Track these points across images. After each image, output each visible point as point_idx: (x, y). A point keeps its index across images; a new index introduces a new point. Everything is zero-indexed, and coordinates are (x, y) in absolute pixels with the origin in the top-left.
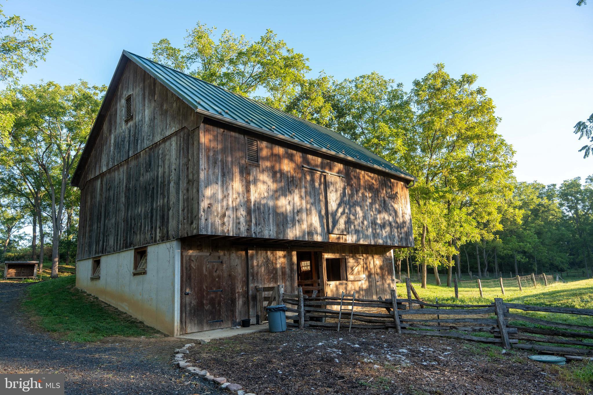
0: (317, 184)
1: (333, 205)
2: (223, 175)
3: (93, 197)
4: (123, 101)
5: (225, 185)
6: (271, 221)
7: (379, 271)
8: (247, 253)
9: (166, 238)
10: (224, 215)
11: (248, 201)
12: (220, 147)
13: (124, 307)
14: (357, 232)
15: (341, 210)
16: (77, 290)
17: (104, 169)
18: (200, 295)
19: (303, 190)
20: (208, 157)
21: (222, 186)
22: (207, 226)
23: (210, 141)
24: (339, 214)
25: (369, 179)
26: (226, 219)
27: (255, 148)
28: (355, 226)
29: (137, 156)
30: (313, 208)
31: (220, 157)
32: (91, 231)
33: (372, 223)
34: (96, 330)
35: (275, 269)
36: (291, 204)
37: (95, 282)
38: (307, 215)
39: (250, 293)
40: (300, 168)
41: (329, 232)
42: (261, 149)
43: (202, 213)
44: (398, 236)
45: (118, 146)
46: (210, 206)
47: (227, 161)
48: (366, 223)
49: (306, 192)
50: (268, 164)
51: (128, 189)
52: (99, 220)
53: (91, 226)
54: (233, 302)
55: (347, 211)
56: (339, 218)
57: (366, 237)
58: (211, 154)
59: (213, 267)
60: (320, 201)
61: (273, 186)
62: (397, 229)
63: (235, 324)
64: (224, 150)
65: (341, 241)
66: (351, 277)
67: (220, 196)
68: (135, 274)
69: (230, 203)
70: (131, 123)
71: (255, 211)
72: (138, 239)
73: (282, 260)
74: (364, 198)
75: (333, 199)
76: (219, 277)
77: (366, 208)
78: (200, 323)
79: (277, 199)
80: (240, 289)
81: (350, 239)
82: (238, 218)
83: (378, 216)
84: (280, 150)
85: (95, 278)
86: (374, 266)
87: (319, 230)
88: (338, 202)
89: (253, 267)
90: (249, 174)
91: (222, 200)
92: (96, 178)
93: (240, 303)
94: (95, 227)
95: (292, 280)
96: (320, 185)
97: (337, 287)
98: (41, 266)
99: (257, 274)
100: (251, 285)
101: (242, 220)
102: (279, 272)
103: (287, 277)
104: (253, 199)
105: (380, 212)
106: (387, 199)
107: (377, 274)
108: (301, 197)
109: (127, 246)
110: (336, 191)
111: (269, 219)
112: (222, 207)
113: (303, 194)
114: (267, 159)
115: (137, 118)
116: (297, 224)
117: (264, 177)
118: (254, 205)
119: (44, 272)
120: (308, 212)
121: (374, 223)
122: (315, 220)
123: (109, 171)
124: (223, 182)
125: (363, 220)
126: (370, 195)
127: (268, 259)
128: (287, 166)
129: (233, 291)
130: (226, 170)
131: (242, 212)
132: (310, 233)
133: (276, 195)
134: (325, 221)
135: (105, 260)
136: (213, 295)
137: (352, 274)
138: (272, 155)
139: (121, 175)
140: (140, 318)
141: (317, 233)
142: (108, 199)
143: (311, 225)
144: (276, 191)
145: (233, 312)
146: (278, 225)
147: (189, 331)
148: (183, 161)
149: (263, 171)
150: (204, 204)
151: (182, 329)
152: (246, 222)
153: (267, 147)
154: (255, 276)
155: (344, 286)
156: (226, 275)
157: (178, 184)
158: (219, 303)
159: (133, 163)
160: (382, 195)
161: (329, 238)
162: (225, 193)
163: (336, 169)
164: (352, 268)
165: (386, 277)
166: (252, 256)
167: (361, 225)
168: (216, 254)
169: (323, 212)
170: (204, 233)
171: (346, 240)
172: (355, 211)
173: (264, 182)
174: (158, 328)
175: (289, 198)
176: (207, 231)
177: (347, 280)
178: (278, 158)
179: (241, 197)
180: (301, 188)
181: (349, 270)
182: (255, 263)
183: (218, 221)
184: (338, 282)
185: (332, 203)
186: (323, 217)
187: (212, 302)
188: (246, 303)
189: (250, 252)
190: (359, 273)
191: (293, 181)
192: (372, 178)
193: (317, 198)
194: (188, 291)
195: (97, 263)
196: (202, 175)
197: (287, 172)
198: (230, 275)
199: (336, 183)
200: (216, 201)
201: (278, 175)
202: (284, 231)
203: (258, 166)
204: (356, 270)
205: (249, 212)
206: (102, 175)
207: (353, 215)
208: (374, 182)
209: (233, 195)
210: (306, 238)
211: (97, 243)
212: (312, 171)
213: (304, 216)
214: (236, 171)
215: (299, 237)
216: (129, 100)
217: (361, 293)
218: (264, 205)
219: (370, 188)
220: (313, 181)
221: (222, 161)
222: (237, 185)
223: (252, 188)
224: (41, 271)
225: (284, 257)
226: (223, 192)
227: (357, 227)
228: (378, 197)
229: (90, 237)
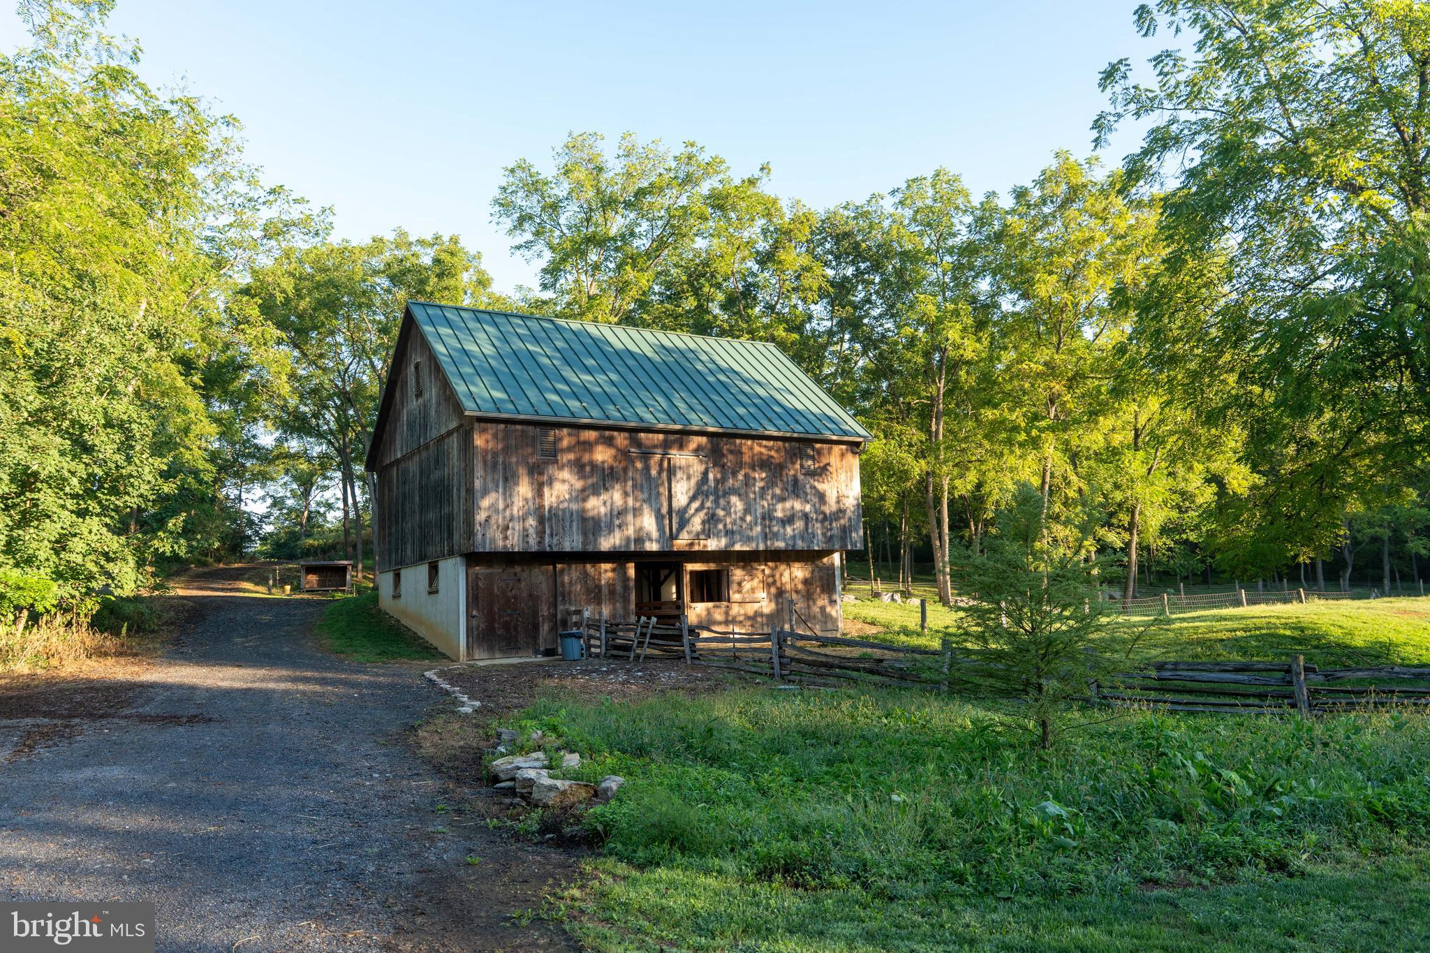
0: (654, 473)
1: (681, 499)
2: (506, 480)
3: (390, 490)
4: (412, 367)
5: (508, 494)
6: (575, 528)
7: (800, 586)
8: (555, 568)
9: (451, 553)
10: (507, 528)
11: (541, 507)
12: (500, 446)
13: (422, 632)
14: (729, 533)
15: (695, 505)
16: (380, 611)
17: (399, 456)
18: (490, 618)
19: (630, 483)
20: (485, 462)
21: (504, 493)
22: (484, 541)
23: (487, 442)
24: (692, 511)
25: (763, 450)
26: (509, 532)
27: (551, 439)
28: (725, 525)
29: (427, 446)
30: (645, 506)
31: (501, 460)
32: (390, 535)
33: (763, 518)
34: (383, 653)
35: (599, 587)
36: (608, 504)
37: (397, 601)
38: (635, 516)
39: (559, 616)
40: (624, 454)
41: (673, 537)
42: (561, 439)
43: (477, 527)
44: (824, 534)
45: (411, 425)
46: (487, 520)
47: (510, 464)
48: (748, 518)
49: (634, 486)
50: (571, 456)
51: (421, 488)
52: (397, 523)
53: (390, 528)
54: (536, 627)
55: (708, 504)
56: (693, 515)
57: (749, 539)
58: (489, 457)
59: (507, 585)
60: (659, 494)
61: (579, 485)
62: (822, 522)
63: (536, 652)
64: (506, 450)
65: (696, 548)
66: (736, 597)
67: (501, 506)
68: (430, 593)
69: (515, 512)
70: (420, 400)
71: (550, 519)
72: (431, 550)
73: (610, 574)
74: (748, 481)
75: (682, 491)
76: (515, 597)
77: (752, 496)
78: (491, 649)
79: (584, 500)
80: (544, 611)
81: (713, 545)
82: (525, 529)
83: (779, 506)
84: (591, 435)
85: (397, 596)
86: (792, 580)
87: (655, 535)
88: (691, 493)
89: (563, 585)
90: (541, 473)
91: (504, 510)
92: (392, 464)
93: (545, 628)
94: (393, 530)
95: (626, 600)
96: (660, 473)
97: (708, 610)
98: (360, 566)
99: (570, 593)
100: (560, 607)
101: (531, 531)
102: (605, 591)
103: (617, 597)
104: (547, 504)
105: (782, 499)
106: (801, 477)
107: (797, 592)
108: (626, 494)
109: (422, 558)
110: (689, 478)
111: (571, 527)
112: (504, 518)
113: (629, 489)
114: (569, 449)
115: (426, 395)
116: (617, 530)
117: (566, 474)
118: (550, 510)
119: (364, 577)
120: (637, 512)
121: (768, 517)
122: (648, 522)
123: (404, 458)
124: (505, 488)
125: (745, 514)
126: (764, 475)
127: (586, 574)
128: (602, 455)
129: (535, 614)
130: (509, 475)
131: (532, 522)
132: (639, 540)
133: (583, 495)
134: (667, 522)
135: (404, 573)
136: (508, 619)
137: (739, 592)
138: (578, 443)
139: (413, 466)
140: (435, 644)
141: (651, 540)
142: (404, 494)
143: (641, 529)
144: (583, 490)
145: (535, 638)
146: (585, 534)
147: (477, 657)
148: (463, 465)
149: (561, 468)
150: (481, 516)
151: (468, 653)
152: (537, 533)
153: (569, 435)
154: (566, 597)
155: (723, 610)
156: (525, 595)
157: (459, 490)
158: (516, 628)
159: (424, 454)
160: (792, 472)
161: (672, 546)
162: (509, 501)
163: (693, 446)
164: (740, 584)
165: (815, 596)
166: (562, 571)
167: (738, 522)
168: (511, 570)
169: (664, 510)
170: (481, 550)
171: (705, 546)
172: (729, 503)
173: (564, 481)
174: (448, 654)
175: (604, 497)
176: (484, 547)
177: (729, 601)
178: (588, 446)
179: (531, 503)
180: (625, 481)
181: (734, 587)
182: (566, 579)
183: (499, 536)
184: (710, 605)
185: (679, 496)
186: (663, 517)
187: (506, 626)
188: (553, 629)
189: (559, 566)
190: (753, 590)
191: (611, 473)
192: (770, 449)
193: (654, 492)
194: (474, 613)
195: (397, 577)
196: (478, 484)
197: (603, 462)
198: (530, 595)
199: (688, 466)
200: (497, 511)
201: (588, 469)
202: (595, 540)
203: (556, 462)
204: (747, 586)
205: (541, 521)
206: (397, 462)
207: (724, 509)
208: (773, 453)
209: (518, 503)
210: (632, 548)
211: (397, 552)
212: (646, 455)
213: (630, 518)
214: (522, 471)
215: (620, 546)
216: (417, 367)
217: (759, 619)
218: (564, 510)
219: (764, 464)
220: (647, 468)
221: (504, 463)
222: (524, 489)
223: (546, 490)
224: (360, 575)
225: (613, 570)
226: (505, 499)
227: (729, 527)
228: (781, 475)
229: (390, 542)
